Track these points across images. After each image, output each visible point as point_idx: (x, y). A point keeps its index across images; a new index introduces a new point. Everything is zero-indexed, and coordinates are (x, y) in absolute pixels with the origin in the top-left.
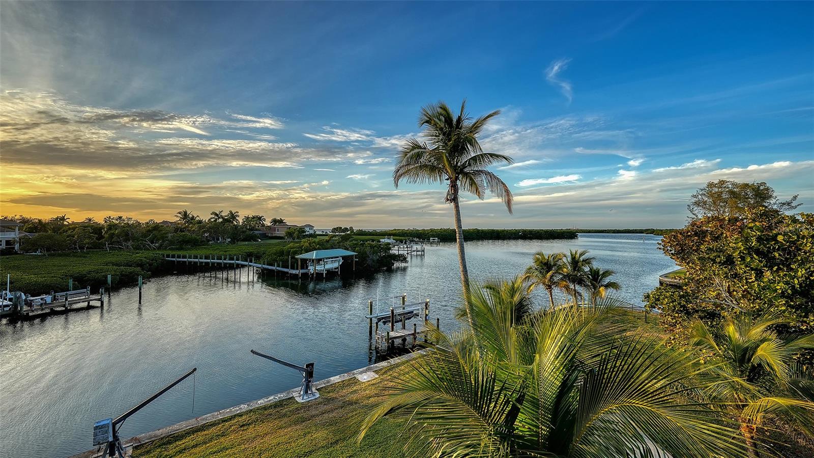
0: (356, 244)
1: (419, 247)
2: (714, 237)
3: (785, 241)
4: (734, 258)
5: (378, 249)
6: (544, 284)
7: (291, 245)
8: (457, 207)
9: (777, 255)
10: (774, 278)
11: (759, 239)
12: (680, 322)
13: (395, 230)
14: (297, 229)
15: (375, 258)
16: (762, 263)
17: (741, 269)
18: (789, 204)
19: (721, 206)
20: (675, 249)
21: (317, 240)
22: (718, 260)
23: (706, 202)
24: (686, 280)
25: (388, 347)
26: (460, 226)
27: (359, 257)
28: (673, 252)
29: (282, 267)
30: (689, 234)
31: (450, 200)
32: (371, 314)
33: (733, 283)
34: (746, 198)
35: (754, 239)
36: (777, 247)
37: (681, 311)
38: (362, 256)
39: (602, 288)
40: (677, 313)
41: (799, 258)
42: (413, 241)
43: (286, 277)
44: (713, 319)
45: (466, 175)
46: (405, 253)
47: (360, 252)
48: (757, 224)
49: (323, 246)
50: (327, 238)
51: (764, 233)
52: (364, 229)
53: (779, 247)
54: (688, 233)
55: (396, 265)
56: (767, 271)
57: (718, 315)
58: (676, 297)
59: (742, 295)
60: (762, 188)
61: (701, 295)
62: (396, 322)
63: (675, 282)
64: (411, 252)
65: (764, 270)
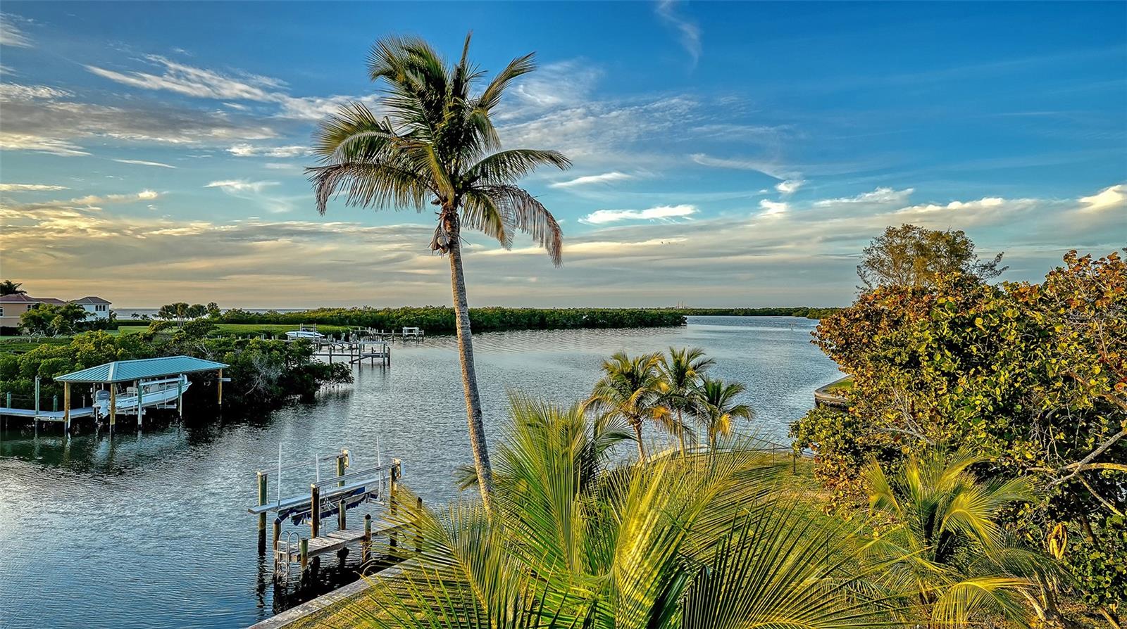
0: (225, 343)
1: (378, 347)
2: (893, 321)
3: (984, 326)
4: (919, 356)
5: (281, 353)
6: (626, 413)
7: (43, 348)
8: (457, 261)
9: (975, 350)
10: (971, 386)
11: (953, 325)
12: (845, 470)
13: (323, 310)
14: (58, 308)
15: (275, 374)
16: (955, 363)
17: (929, 374)
18: (992, 267)
19: (904, 269)
20: (837, 343)
21: (117, 335)
22: (898, 360)
23: (883, 261)
24: (854, 396)
25: (306, 572)
26: (463, 303)
27: (233, 373)
28: (834, 347)
29: (13, 406)
30: (858, 316)
31: (443, 248)
32: (263, 502)
33: (918, 397)
34: (939, 257)
35: (945, 325)
36: (975, 337)
37: (846, 449)
38: (243, 372)
39: (725, 418)
40: (840, 453)
41: (1002, 354)
42: (363, 334)
43: (26, 429)
44: (891, 461)
45: (477, 194)
46: (347, 360)
47: (235, 363)
48: (950, 298)
49: (133, 350)
50: (146, 330)
51: (958, 315)
52: (246, 308)
53: (977, 336)
54: (855, 314)
55: (324, 388)
56: (963, 376)
57: (898, 452)
58: (839, 426)
59: (930, 417)
60: (959, 240)
61: (875, 420)
62: (323, 516)
63: (838, 400)
64: (359, 360)
65: (959, 374)
